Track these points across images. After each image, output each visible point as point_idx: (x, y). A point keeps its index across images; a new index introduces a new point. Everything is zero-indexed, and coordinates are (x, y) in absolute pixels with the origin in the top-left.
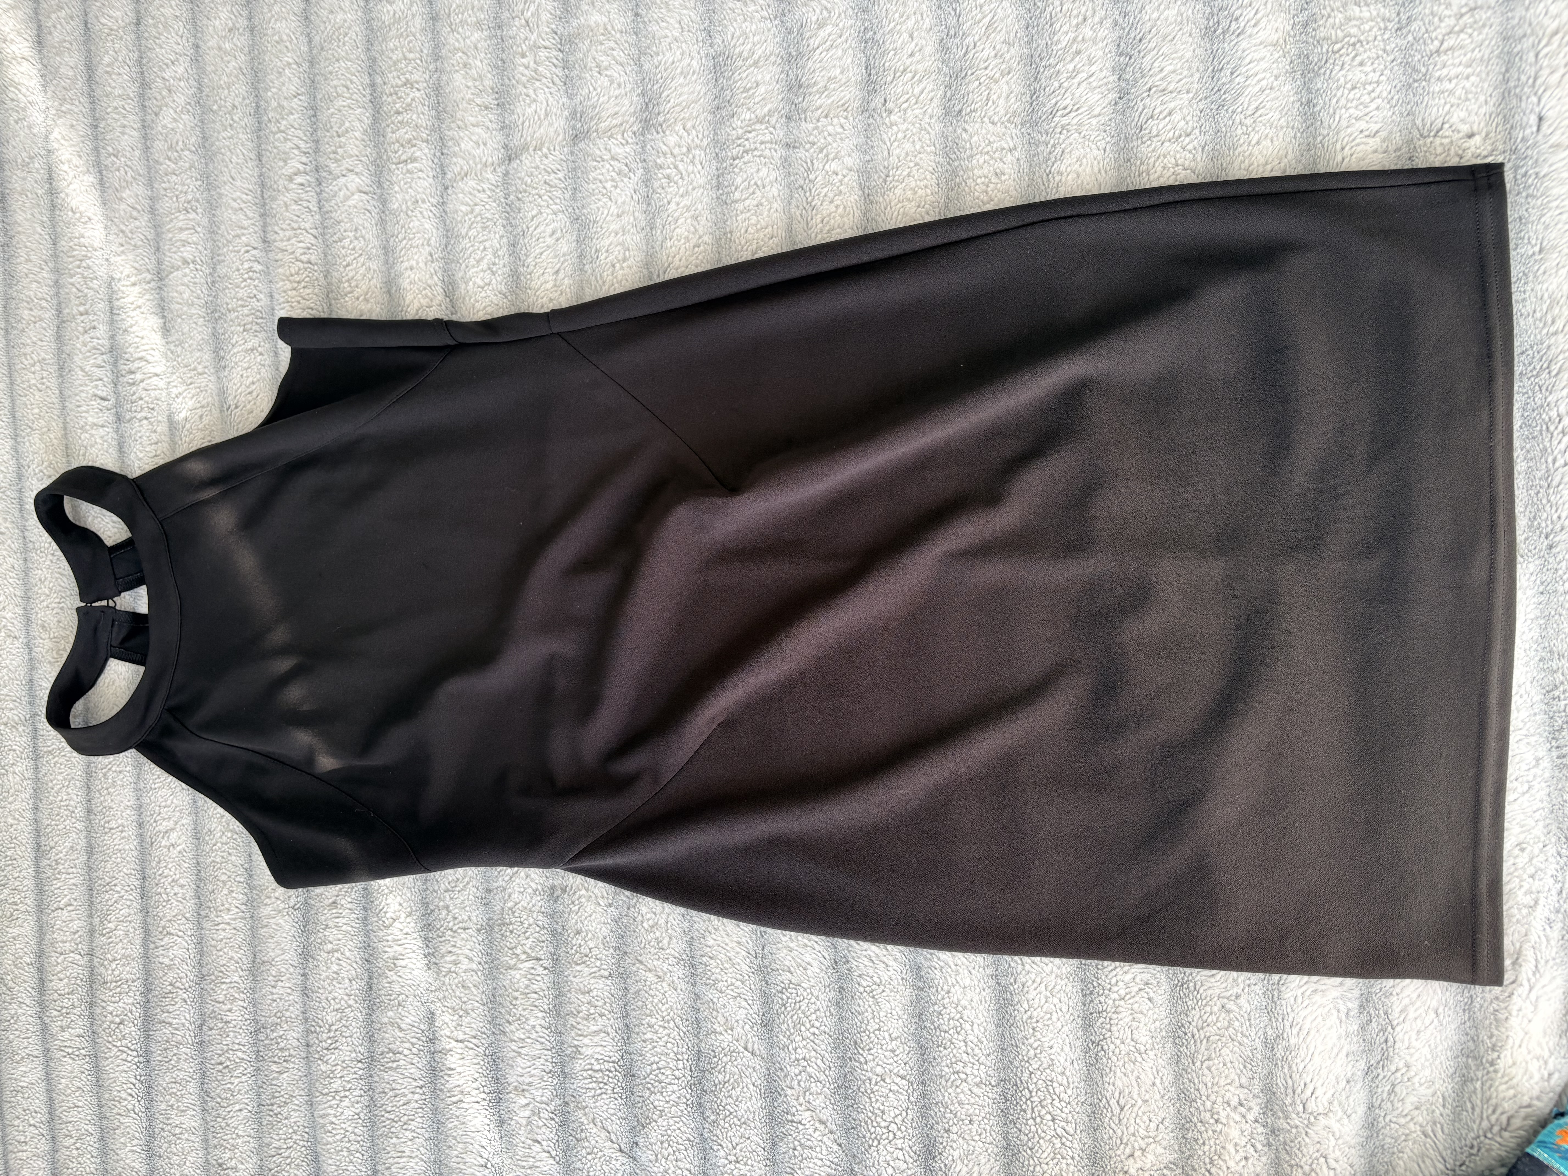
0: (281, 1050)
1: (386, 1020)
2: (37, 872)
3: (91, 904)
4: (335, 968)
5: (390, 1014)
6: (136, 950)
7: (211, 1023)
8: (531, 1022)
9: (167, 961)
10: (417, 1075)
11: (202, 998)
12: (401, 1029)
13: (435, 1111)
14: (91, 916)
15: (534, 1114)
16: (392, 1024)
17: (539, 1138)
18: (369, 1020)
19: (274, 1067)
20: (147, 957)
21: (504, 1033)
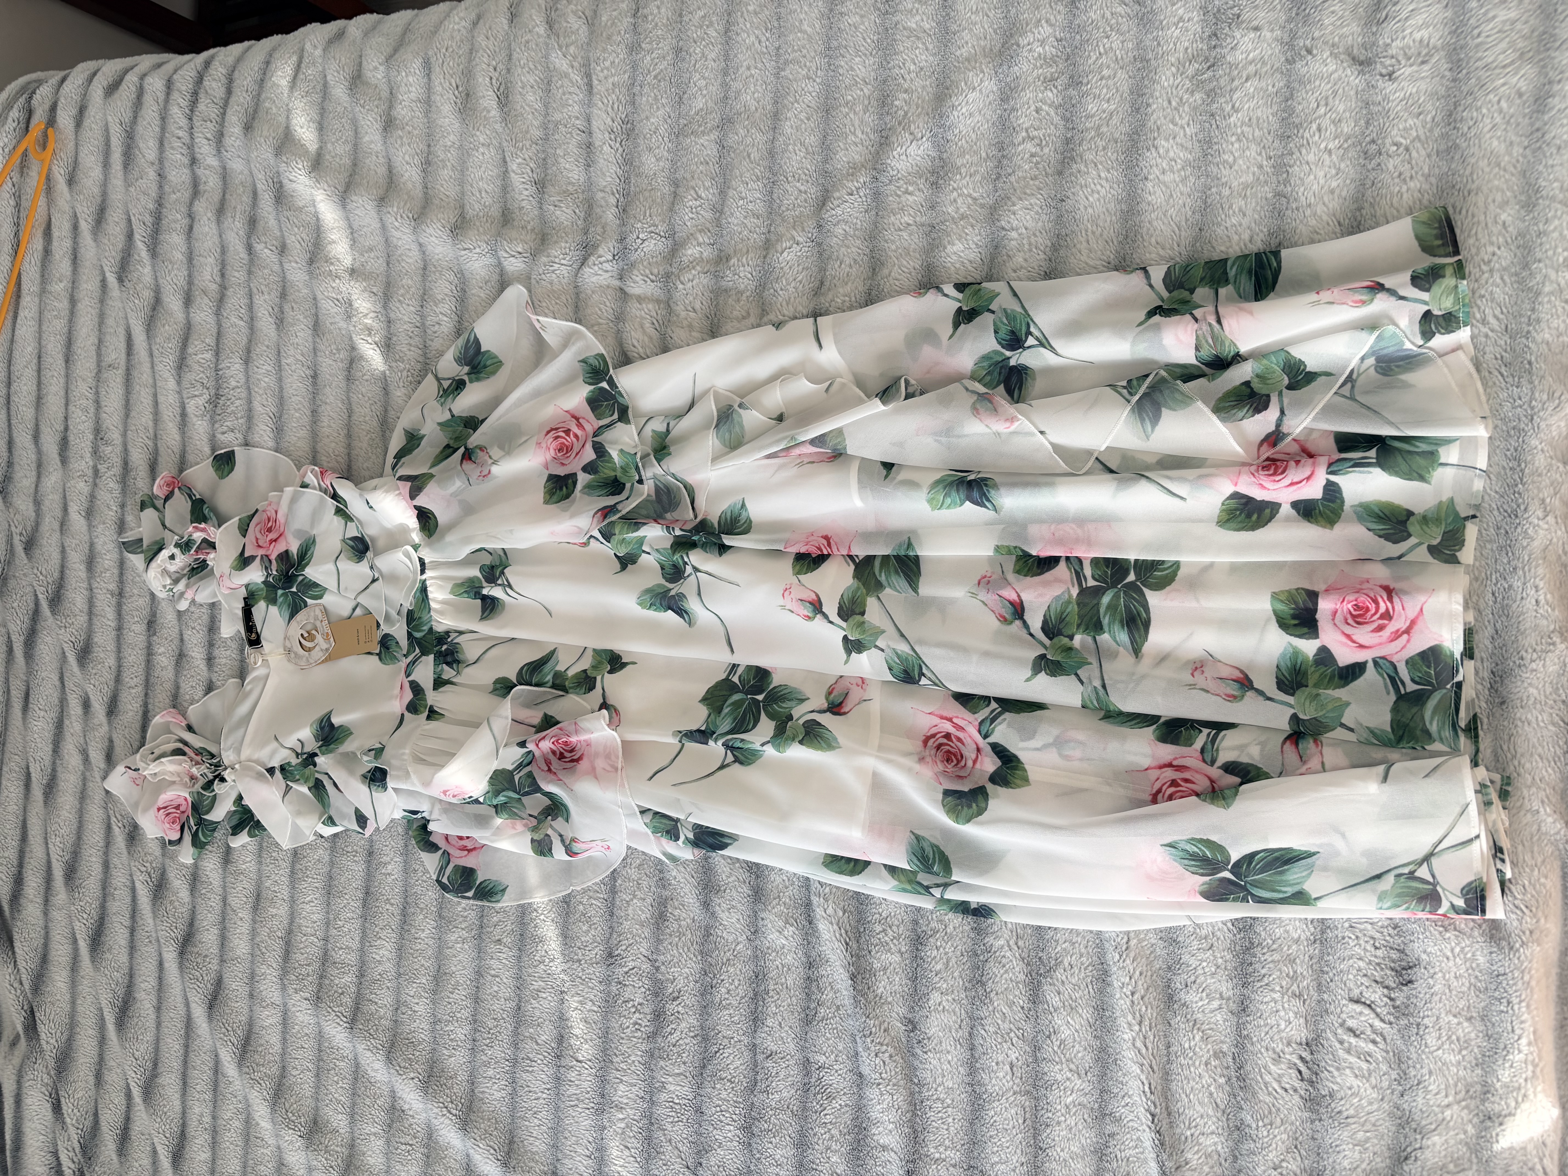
0: (451, 1040)
1: (527, 1034)
2: (292, 872)
3: (328, 904)
4: (496, 988)
5: (531, 1030)
6: (355, 945)
7: (404, 1009)
8: (632, 1058)
9: (378, 958)
10: (546, 1080)
11: (398, 990)
12: (537, 1044)
13: (557, 1109)
14: (328, 913)
15: (627, 1127)
16: (532, 1038)
17: (629, 1145)
18: (516, 1032)
19: (445, 1052)
20: (362, 952)
21: (612, 1062)
